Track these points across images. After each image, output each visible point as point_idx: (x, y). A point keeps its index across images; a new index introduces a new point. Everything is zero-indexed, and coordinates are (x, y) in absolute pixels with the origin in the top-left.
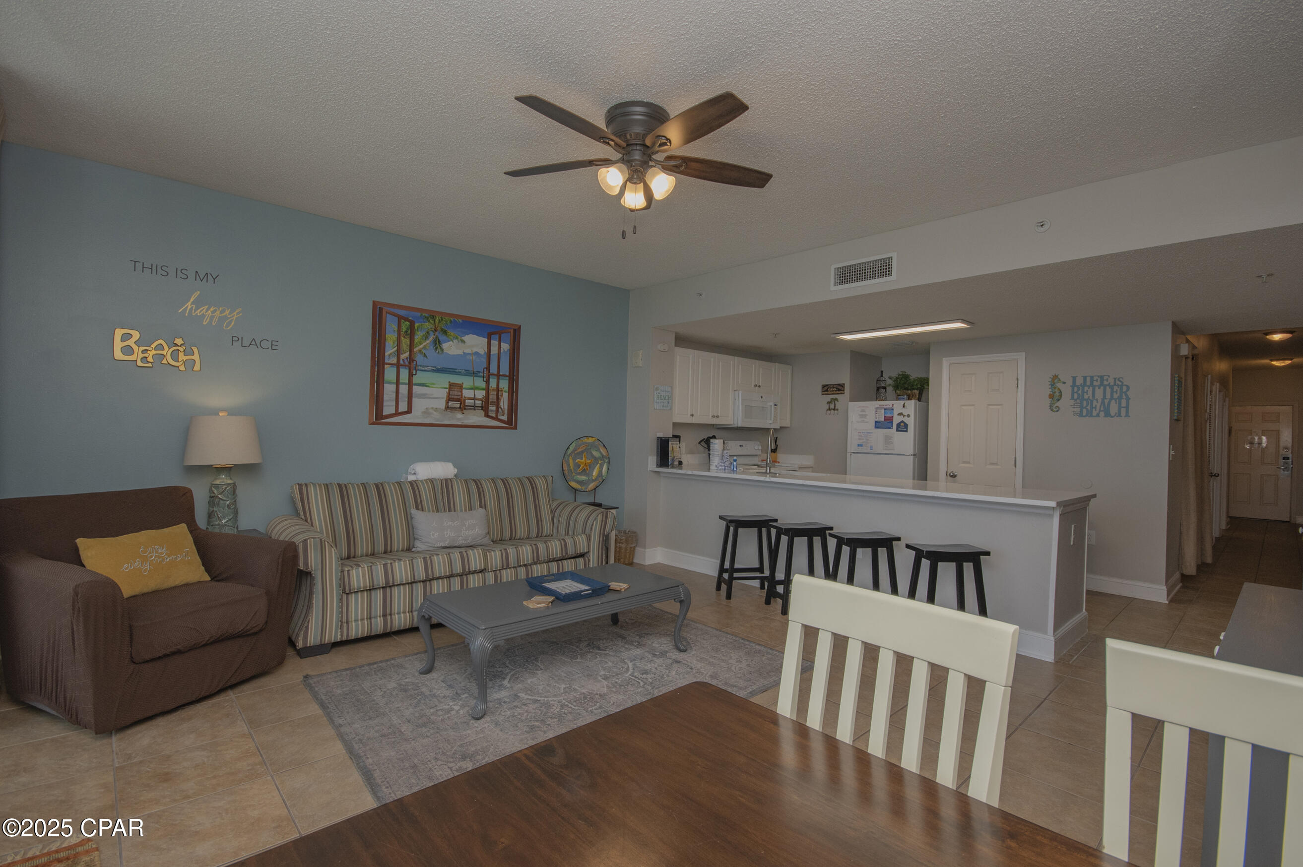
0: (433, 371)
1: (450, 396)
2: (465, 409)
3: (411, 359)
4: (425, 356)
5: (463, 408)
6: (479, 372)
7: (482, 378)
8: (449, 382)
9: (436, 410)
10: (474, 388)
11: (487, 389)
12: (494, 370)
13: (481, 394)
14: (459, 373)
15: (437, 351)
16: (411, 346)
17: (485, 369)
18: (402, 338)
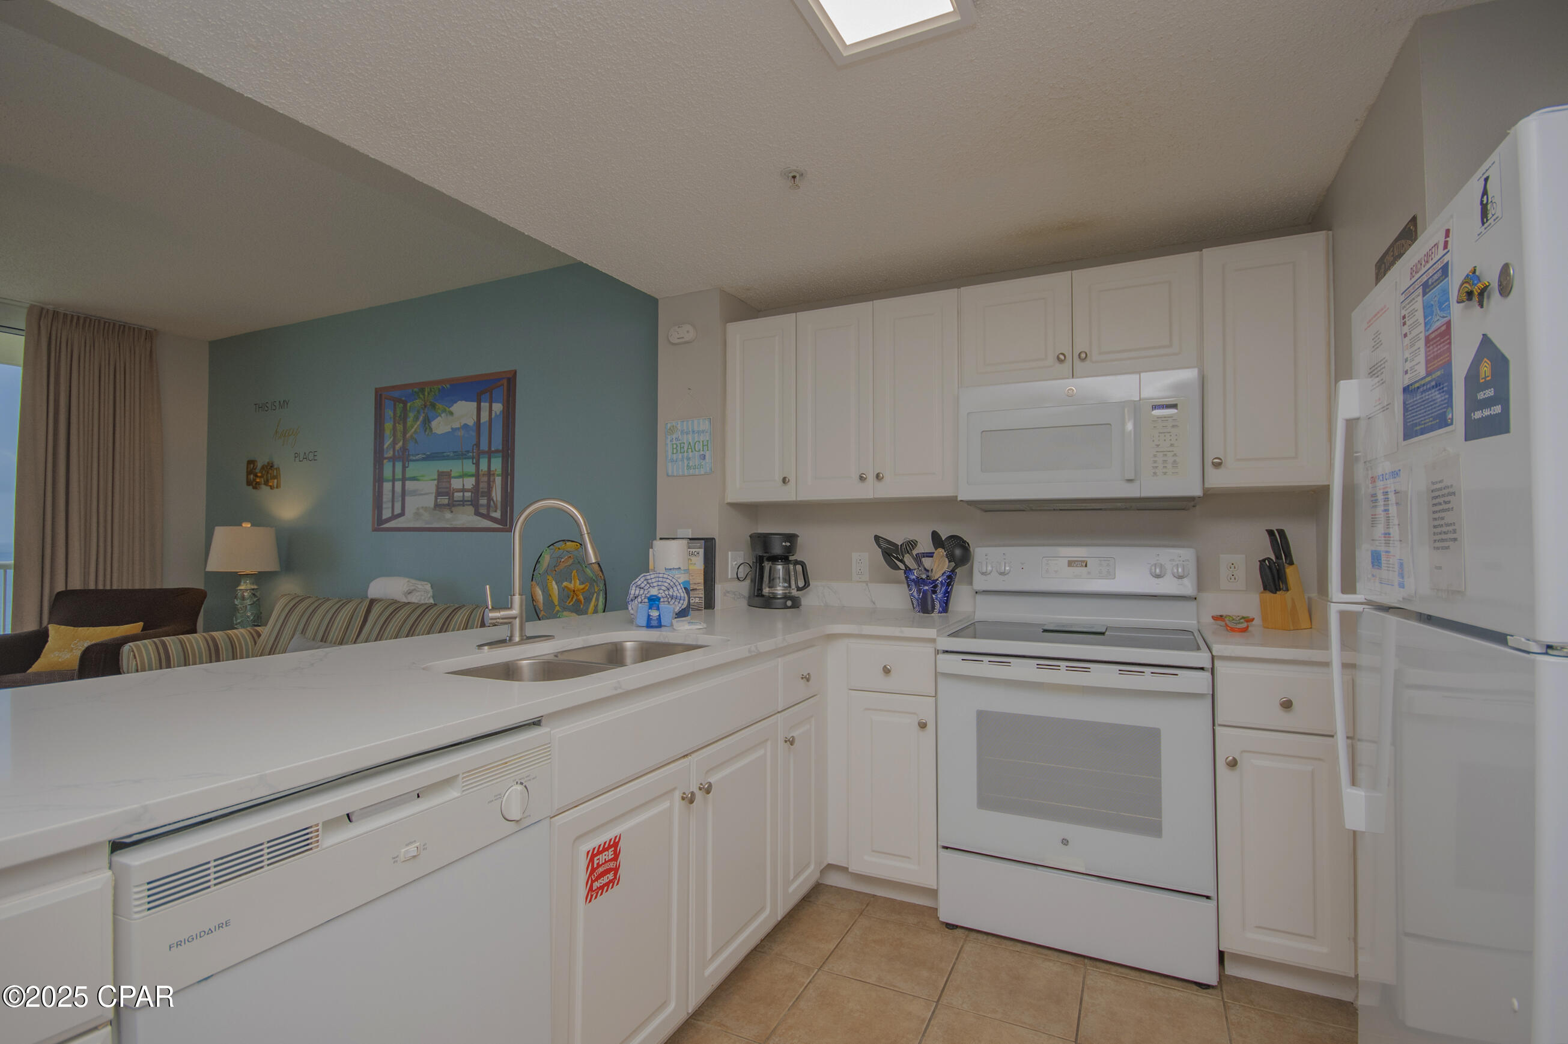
0: (424, 459)
1: (440, 490)
2: (454, 506)
3: (404, 449)
4: (416, 442)
5: (452, 505)
6: (468, 452)
7: (471, 460)
8: (438, 471)
9: (426, 509)
10: (463, 476)
11: (477, 475)
12: (484, 446)
13: (470, 483)
15: (427, 433)
16: (405, 433)
17: (475, 447)
18: (397, 425)
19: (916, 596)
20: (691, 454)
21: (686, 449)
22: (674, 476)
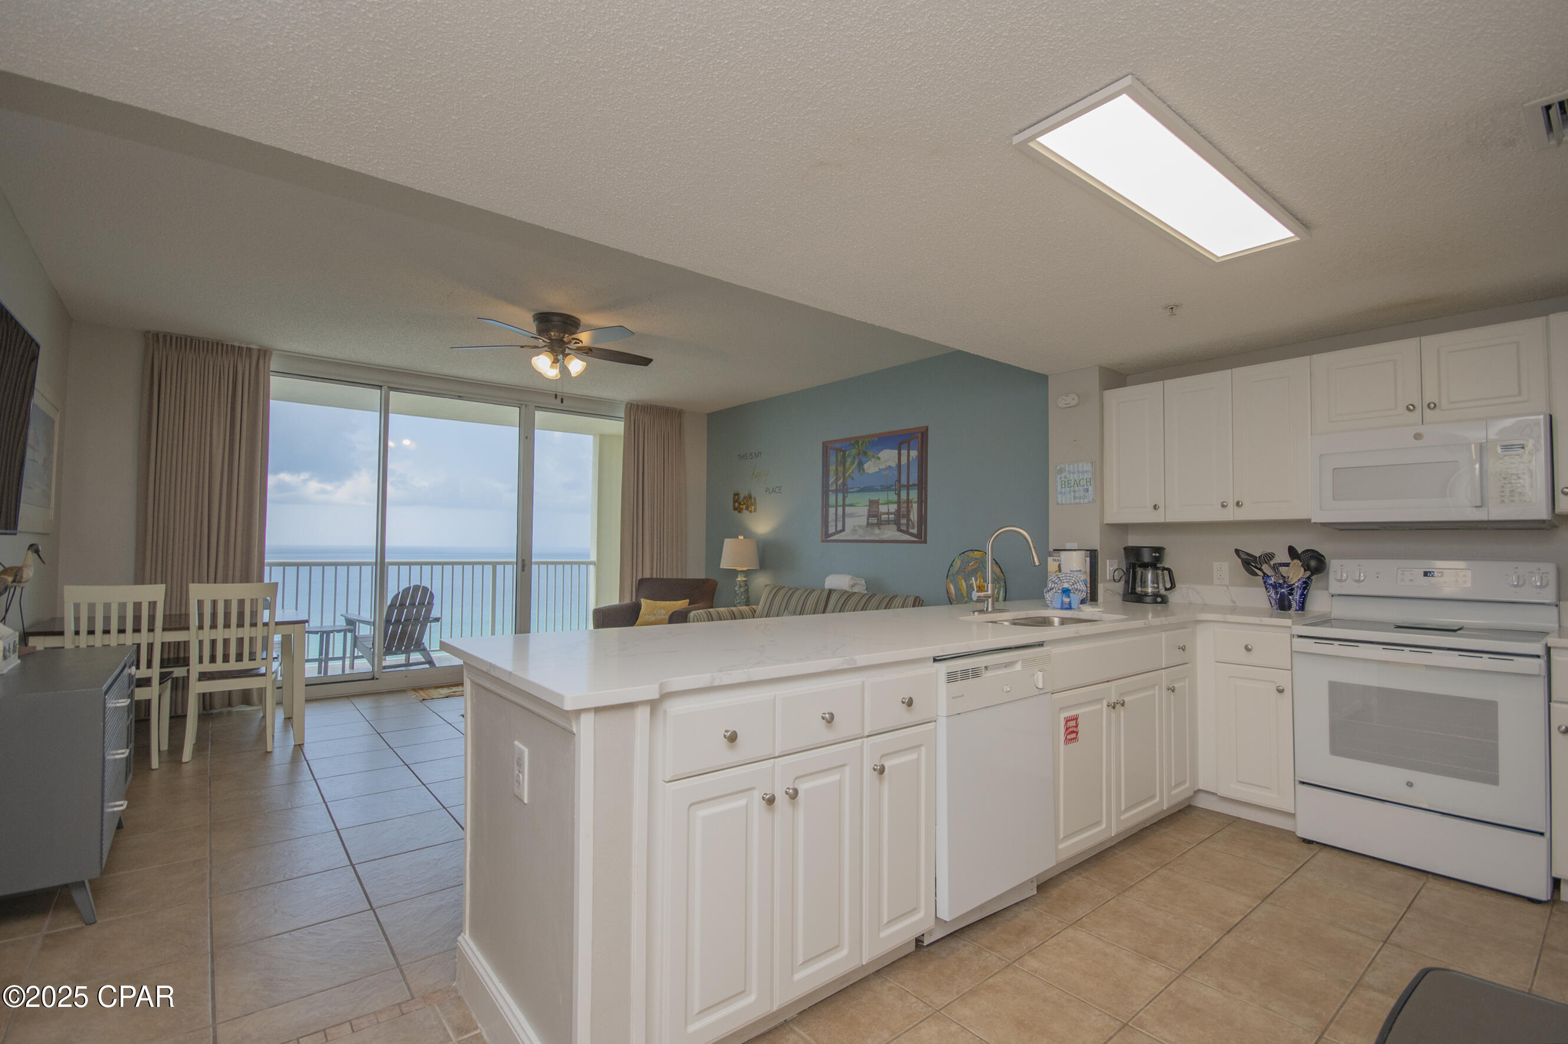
0: (858, 491)
1: (871, 513)
2: (882, 524)
3: (844, 484)
4: (853, 479)
5: (880, 524)
6: (892, 486)
7: (894, 492)
8: (869, 500)
9: (860, 527)
10: (888, 503)
11: (899, 503)
12: (904, 481)
13: (893, 508)
14: (876, 490)
15: (861, 473)
16: (844, 473)
17: (897, 482)
18: (839, 467)
19: (1274, 597)
20: (1076, 488)
21: (1072, 484)
22: (1063, 504)
